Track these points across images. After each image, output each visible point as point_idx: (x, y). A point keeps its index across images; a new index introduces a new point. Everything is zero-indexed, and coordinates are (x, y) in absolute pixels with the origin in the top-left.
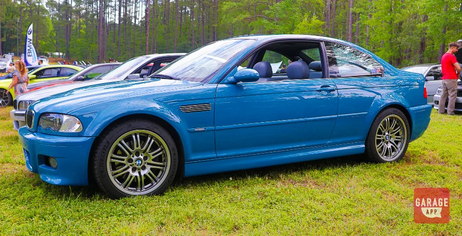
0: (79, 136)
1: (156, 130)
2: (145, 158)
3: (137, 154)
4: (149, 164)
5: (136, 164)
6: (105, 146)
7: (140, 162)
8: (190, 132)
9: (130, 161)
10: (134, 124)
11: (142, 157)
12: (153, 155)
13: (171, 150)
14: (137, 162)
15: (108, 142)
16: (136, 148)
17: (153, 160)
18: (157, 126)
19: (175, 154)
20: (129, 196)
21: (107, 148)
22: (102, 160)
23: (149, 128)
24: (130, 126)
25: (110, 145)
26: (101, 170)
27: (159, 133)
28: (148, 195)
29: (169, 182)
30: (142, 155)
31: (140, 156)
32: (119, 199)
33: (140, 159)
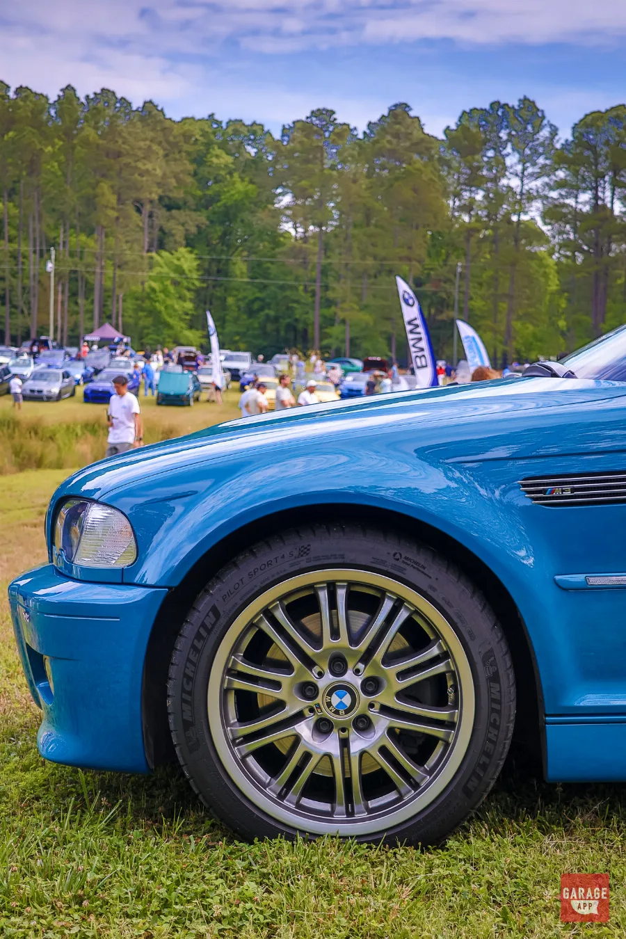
0: (122, 583)
1: (411, 574)
2: (372, 685)
3: (338, 663)
4: (385, 710)
5: (329, 704)
6: (203, 625)
7: (347, 700)
8: (563, 588)
9: (307, 690)
10: (322, 543)
11: (357, 681)
12: (402, 675)
13: (478, 659)
14: (335, 700)
15: (214, 610)
16: (328, 642)
17: (403, 695)
18: (421, 558)
19: (495, 678)
20: (290, 833)
21: (209, 631)
22: (190, 679)
23: (383, 562)
24: (305, 551)
25: (223, 621)
26: (187, 716)
27: (425, 588)
28: (370, 839)
29: (468, 792)
30: (357, 672)
31: (349, 677)
32: (252, 843)
33: (348, 689)
